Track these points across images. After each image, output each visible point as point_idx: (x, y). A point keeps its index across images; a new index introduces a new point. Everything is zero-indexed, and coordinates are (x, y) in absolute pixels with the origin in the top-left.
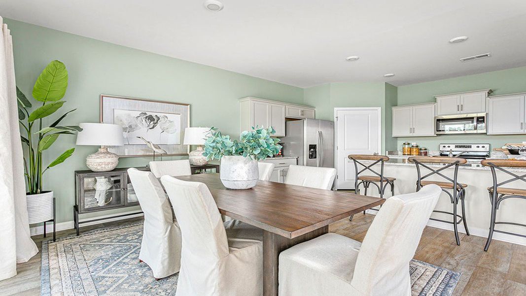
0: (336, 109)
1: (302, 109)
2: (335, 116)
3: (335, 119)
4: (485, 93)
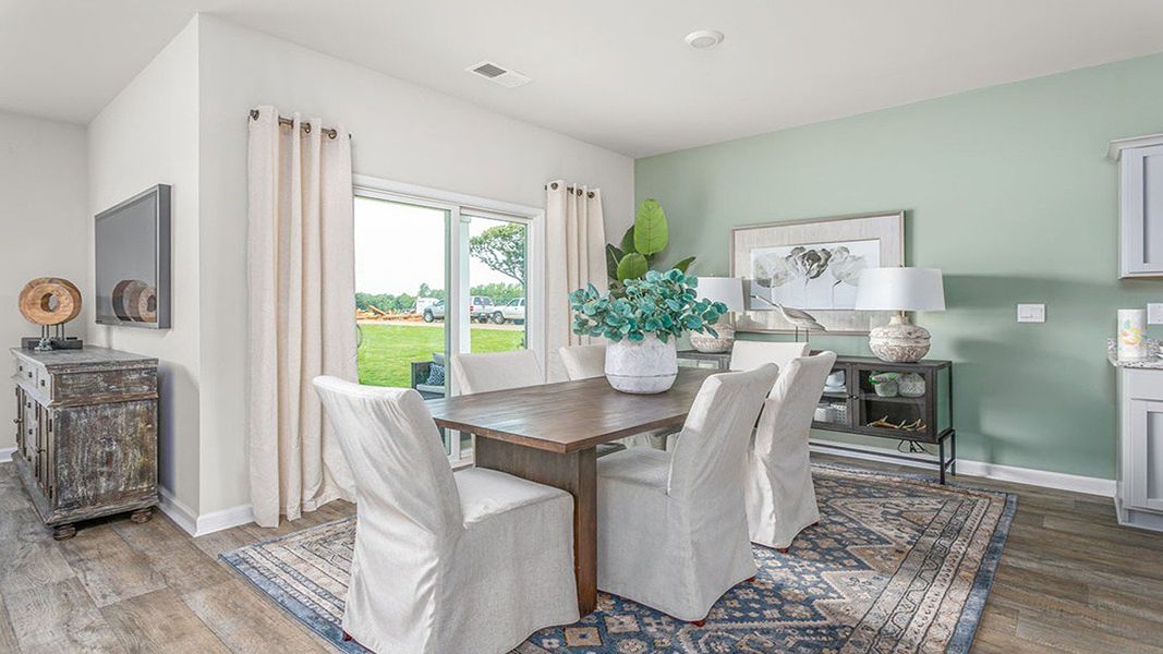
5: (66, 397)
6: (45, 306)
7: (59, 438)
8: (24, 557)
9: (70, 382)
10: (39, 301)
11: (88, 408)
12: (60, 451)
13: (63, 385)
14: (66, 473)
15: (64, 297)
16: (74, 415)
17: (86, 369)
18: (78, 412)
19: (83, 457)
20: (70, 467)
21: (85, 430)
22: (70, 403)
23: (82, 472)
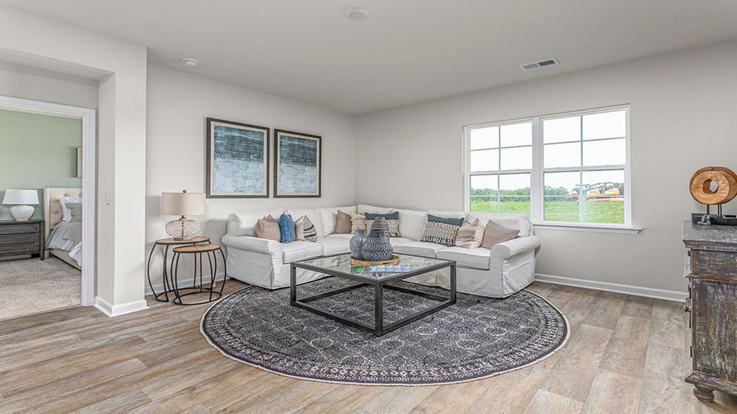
5: (703, 271)
6: (707, 190)
7: (697, 307)
8: (665, 400)
9: (707, 258)
10: (702, 186)
11: (725, 286)
12: (697, 318)
13: (700, 260)
14: (704, 340)
15: (721, 182)
16: (711, 290)
17: (722, 248)
18: (715, 288)
19: (720, 332)
20: (708, 336)
21: (723, 305)
22: (706, 277)
23: (720, 344)
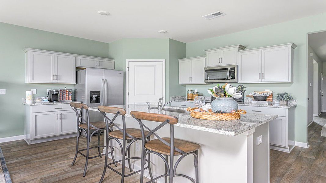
0: (127, 61)
1: (98, 61)
2: (127, 66)
3: (127, 69)
4: (236, 48)
